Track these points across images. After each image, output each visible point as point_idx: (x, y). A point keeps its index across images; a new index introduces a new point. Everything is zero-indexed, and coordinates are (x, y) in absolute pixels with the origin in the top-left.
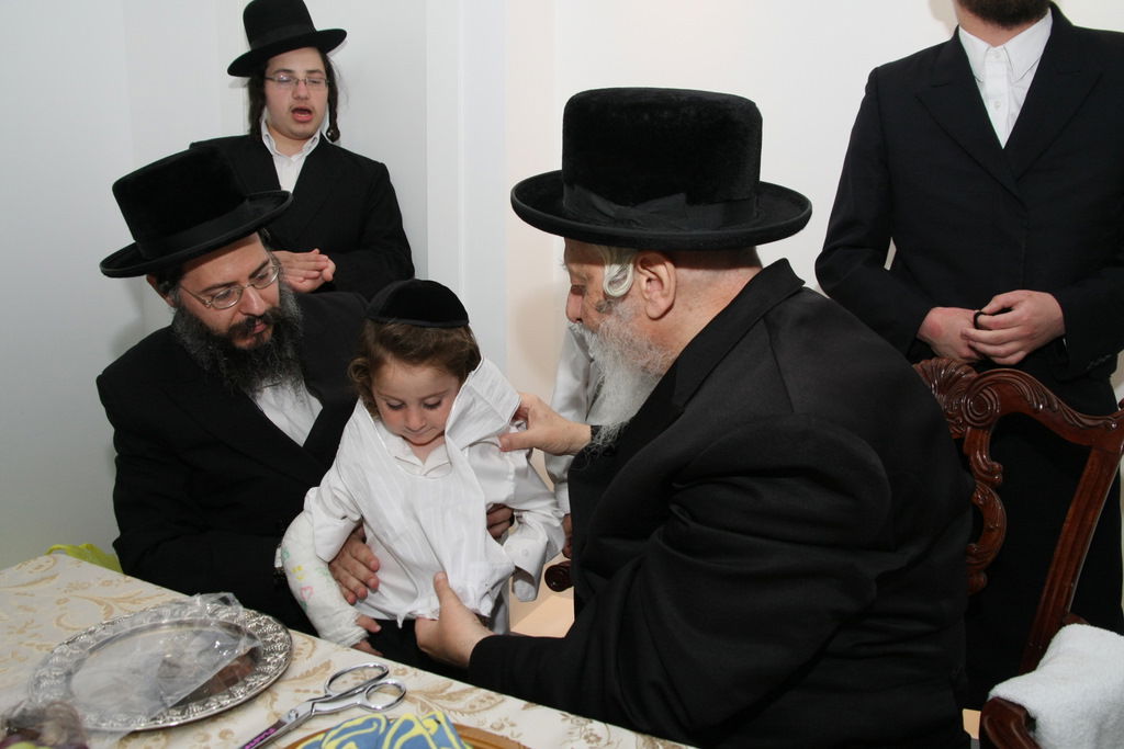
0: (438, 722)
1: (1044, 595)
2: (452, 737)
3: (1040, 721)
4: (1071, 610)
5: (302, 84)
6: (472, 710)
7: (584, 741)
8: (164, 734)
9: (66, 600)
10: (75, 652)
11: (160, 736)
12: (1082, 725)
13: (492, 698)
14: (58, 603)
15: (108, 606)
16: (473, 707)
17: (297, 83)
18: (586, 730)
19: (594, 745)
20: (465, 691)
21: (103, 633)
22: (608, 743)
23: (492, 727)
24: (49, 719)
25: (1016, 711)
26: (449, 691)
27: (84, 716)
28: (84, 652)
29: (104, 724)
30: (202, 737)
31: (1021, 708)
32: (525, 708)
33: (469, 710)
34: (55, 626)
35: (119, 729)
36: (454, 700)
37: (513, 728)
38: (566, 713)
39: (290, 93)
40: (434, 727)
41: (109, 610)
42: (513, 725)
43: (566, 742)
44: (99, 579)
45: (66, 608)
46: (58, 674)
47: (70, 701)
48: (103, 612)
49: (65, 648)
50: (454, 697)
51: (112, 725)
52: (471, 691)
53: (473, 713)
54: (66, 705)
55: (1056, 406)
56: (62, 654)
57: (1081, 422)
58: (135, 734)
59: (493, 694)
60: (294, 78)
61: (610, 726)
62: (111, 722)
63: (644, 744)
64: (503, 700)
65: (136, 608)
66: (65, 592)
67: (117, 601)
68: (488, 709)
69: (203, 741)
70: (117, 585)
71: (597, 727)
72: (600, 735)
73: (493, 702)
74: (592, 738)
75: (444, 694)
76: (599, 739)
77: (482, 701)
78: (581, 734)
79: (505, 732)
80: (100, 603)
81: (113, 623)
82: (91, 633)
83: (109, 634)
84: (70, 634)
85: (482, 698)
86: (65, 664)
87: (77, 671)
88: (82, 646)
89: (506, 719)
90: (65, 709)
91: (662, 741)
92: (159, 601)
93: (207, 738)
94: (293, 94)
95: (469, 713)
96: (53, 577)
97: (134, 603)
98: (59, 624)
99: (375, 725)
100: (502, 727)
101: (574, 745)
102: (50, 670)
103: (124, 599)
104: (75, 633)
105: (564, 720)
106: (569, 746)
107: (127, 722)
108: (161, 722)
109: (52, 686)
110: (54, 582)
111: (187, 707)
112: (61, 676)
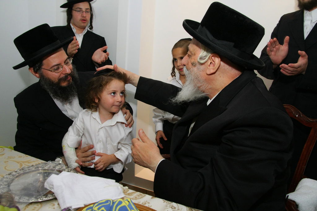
0: (129, 202)
1: (296, 169)
2: (133, 207)
3: (300, 205)
4: (304, 174)
5: (84, 13)
6: (136, 198)
7: (171, 208)
8: (40, 203)
9: (7, 162)
10: (11, 177)
11: (39, 204)
12: (311, 207)
13: (142, 195)
14: (5, 162)
15: (21, 164)
16: (136, 197)
17: (83, 12)
18: (171, 205)
19: (174, 210)
20: (133, 193)
21: (20, 172)
22: (178, 209)
23: (142, 203)
24: (3, 198)
25: (293, 203)
26: (128, 192)
27: (15, 197)
28: (13, 177)
29: (21, 200)
30: (52, 205)
31: (294, 202)
32: (152, 198)
33: (135, 198)
34: (4, 169)
35: (26, 202)
36: (130, 195)
37: (149, 204)
38: (164, 200)
39: (80, 15)
40: (128, 203)
41: (21, 165)
42: (149, 203)
43: (165, 209)
44: (18, 155)
45: (8, 164)
46: (6, 184)
47: (10, 192)
48: (19, 165)
49: (8, 176)
50: (130, 194)
51: (24, 200)
52: (135, 193)
53: (136, 199)
54: (9, 194)
55: (302, 116)
56: (7, 178)
57: (309, 120)
58: (31, 203)
59: (141, 194)
60: (82, 10)
61: (178, 204)
62: (23, 199)
63: (189, 210)
64: (145, 196)
65: (30, 165)
66: (7, 159)
67: (24, 162)
68: (140, 198)
69: (53, 206)
70: (24, 158)
71: (174, 204)
72: (175, 207)
73: (142, 196)
74: (173, 208)
75: (127, 193)
76: (175, 208)
77: (138, 196)
78: (170, 206)
79: (147, 205)
80: (18, 163)
81: (23, 169)
82: (16, 172)
83: (22, 172)
84: (9, 172)
85: (138, 195)
86: (8, 181)
87: (12, 183)
88: (13, 176)
89: (147, 201)
90: (8, 195)
91: (194, 209)
92: (37, 163)
93: (54, 205)
94: (81, 15)
95: (135, 199)
96: (3, 154)
97: (29, 163)
98: (5, 169)
99: (109, 202)
100: (145, 204)
101: (168, 210)
102: (3, 183)
103: (25, 162)
104: (11, 171)
105: (164, 202)
106: (166, 210)
107: (28, 199)
108: (39, 200)
109: (4, 188)
110: (3, 156)
111: (47, 195)
112: (6, 185)
